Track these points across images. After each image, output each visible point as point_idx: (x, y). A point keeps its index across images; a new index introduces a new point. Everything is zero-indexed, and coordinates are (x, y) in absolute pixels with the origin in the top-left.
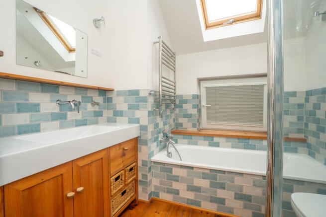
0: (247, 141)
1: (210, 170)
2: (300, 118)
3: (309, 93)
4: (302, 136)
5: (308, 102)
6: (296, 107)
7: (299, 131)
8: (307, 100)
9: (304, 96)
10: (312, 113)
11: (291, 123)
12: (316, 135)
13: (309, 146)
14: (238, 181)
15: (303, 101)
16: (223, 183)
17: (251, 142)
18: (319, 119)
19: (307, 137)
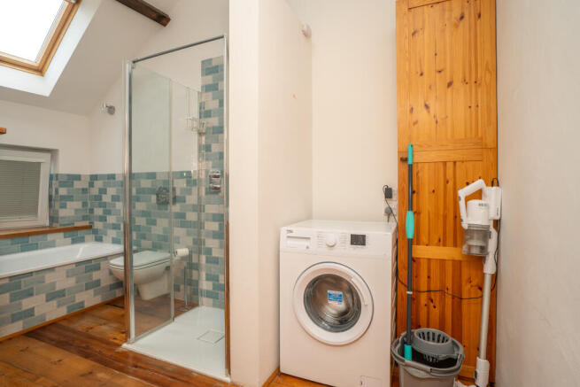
0: (25, 239)
1: (10, 277)
2: (85, 204)
3: (94, 178)
4: (86, 223)
5: (93, 186)
6: (81, 191)
7: (84, 218)
8: (91, 185)
9: (89, 180)
10: (98, 198)
11: (76, 210)
12: (103, 219)
13: (96, 232)
14: (49, 278)
15: (86, 186)
16: (29, 290)
17: (31, 240)
18: (105, 203)
19: (92, 223)
